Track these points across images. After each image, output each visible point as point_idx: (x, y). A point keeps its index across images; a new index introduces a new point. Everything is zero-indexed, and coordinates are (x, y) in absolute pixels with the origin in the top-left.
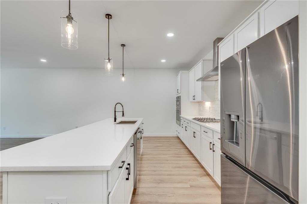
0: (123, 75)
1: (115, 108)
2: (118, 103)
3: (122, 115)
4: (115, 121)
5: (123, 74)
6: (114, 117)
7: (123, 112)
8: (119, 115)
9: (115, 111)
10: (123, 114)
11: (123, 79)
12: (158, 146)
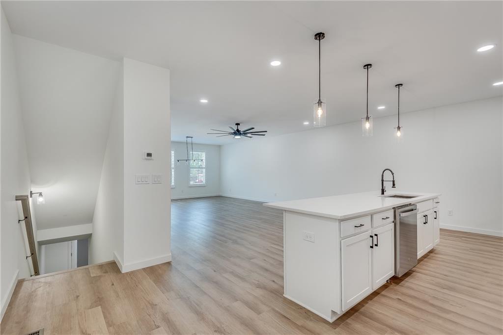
0: (399, 128)
1: (383, 175)
2: (386, 170)
3: (392, 186)
4: (383, 193)
5: (399, 126)
6: (381, 188)
7: (393, 181)
8: (388, 185)
9: (383, 181)
10: (394, 185)
11: (399, 134)
12: (480, 250)
